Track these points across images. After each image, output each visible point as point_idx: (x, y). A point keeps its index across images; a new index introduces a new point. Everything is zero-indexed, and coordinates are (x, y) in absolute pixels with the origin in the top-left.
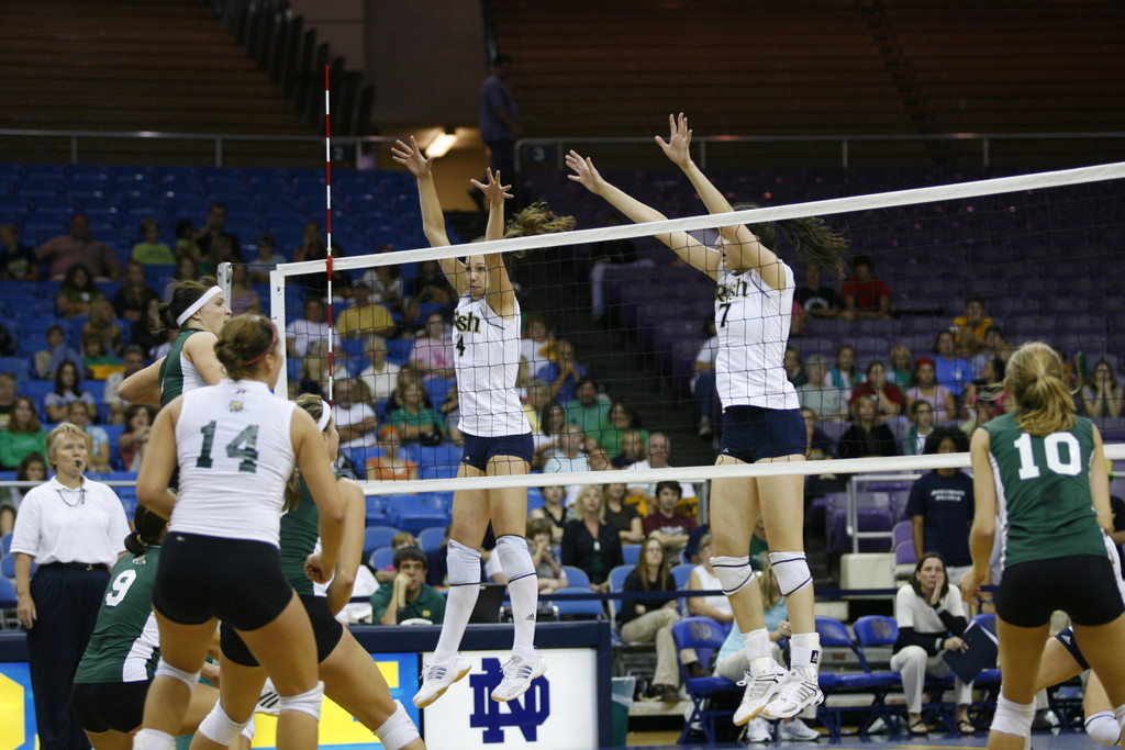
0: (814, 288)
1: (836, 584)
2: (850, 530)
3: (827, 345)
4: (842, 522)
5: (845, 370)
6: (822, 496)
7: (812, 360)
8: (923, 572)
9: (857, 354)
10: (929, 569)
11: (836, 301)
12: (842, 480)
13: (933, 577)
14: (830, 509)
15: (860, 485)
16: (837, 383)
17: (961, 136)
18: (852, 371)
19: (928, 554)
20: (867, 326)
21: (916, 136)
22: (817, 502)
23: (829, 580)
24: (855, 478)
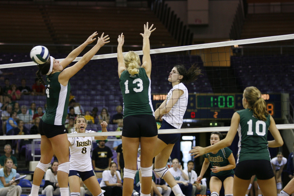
0: (24, 86)
1: (28, 170)
2: (32, 155)
3: (27, 102)
4: (30, 152)
5: (33, 109)
6: (25, 145)
7: (22, 107)
8: (53, 166)
9: (36, 105)
10: (55, 165)
11: (30, 90)
12: (31, 140)
13: (56, 167)
14: (27, 148)
15: (36, 142)
16: (30, 113)
17: (66, 45)
18: (35, 110)
19: (55, 161)
20: (38, 97)
21: (53, 45)
22: (23, 147)
23: (26, 168)
24: (34, 140)
